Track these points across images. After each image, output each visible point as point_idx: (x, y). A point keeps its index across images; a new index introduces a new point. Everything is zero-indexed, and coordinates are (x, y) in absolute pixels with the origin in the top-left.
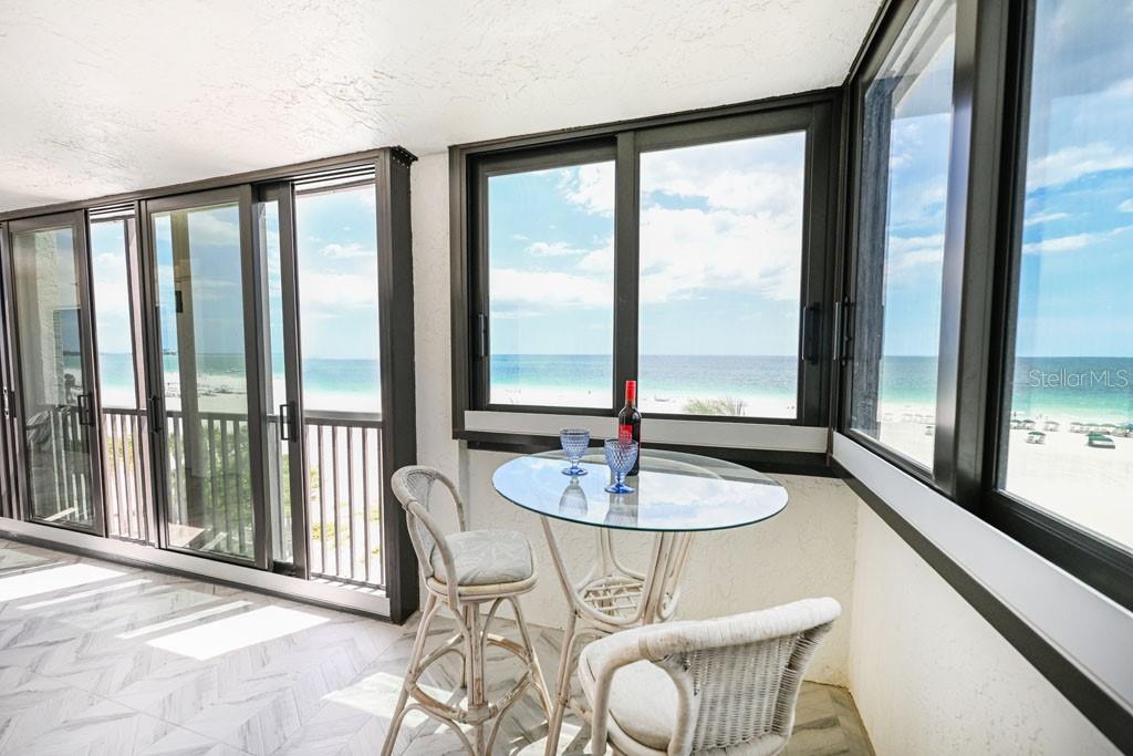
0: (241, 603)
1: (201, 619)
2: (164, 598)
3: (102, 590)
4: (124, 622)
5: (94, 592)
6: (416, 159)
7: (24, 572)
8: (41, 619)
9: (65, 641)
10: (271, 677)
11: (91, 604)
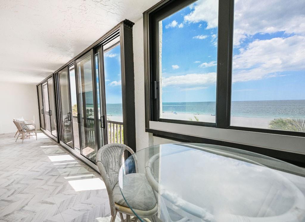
0: (92, 175)
1: (82, 178)
2: (78, 168)
3: (68, 163)
4: (67, 174)
5: (67, 163)
6: (134, 24)
7: (59, 155)
8: (55, 168)
9: (55, 176)
10: (87, 204)
11: (64, 166)
